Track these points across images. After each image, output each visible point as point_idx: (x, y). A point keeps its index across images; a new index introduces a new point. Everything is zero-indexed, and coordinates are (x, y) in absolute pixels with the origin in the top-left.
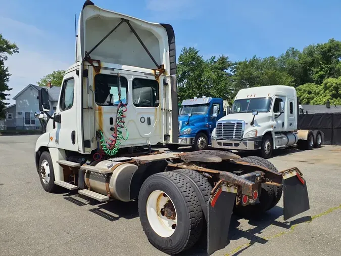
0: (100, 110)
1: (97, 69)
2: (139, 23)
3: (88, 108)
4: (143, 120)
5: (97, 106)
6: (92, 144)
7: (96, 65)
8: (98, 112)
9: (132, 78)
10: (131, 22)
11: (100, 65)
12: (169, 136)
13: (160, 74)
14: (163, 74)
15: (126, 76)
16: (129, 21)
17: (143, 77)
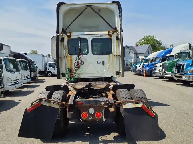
0: (71, 57)
1: (69, 37)
2: (98, 5)
3: (64, 57)
4: (99, 62)
5: (69, 56)
6: (66, 75)
7: (68, 34)
8: (69, 59)
9: (92, 38)
10: (93, 6)
11: (71, 34)
12: (120, 72)
13: (113, 33)
14: (115, 33)
15: (87, 38)
16: (91, 6)
17: (99, 37)
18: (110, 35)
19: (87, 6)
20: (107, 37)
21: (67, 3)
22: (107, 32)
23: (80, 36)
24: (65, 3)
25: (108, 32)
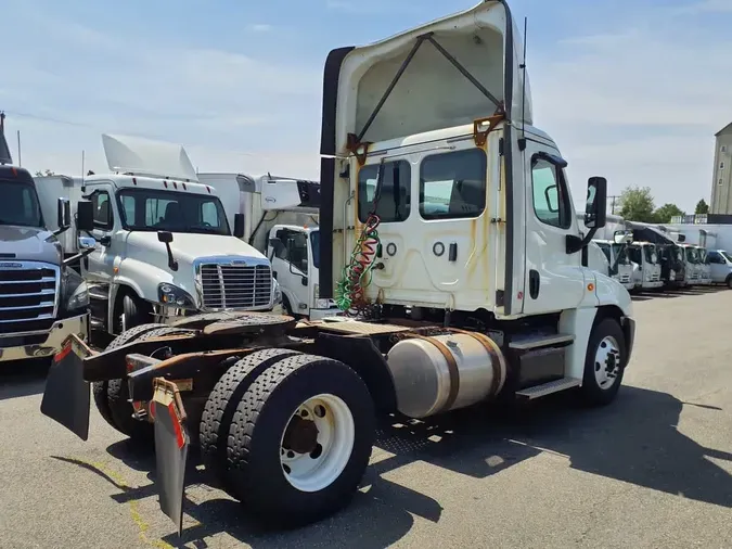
1: (361, 160)
4: (439, 249)
5: (360, 224)
7: (362, 151)
9: (421, 157)
10: (438, 32)
11: (367, 150)
13: (491, 129)
14: (501, 126)
15: (406, 157)
16: (432, 33)
17: (442, 148)
18: (480, 138)
19: (421, 39)
20: (471, 144)
21: (357, 45)
22: (469, 128)
23: (390, 153)
24: (352, 48)
25: (472, 126)
